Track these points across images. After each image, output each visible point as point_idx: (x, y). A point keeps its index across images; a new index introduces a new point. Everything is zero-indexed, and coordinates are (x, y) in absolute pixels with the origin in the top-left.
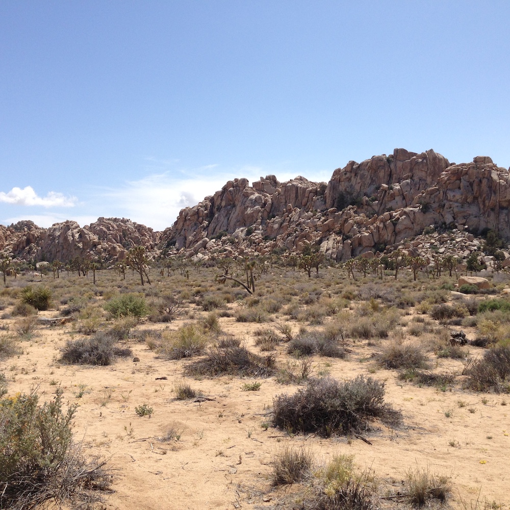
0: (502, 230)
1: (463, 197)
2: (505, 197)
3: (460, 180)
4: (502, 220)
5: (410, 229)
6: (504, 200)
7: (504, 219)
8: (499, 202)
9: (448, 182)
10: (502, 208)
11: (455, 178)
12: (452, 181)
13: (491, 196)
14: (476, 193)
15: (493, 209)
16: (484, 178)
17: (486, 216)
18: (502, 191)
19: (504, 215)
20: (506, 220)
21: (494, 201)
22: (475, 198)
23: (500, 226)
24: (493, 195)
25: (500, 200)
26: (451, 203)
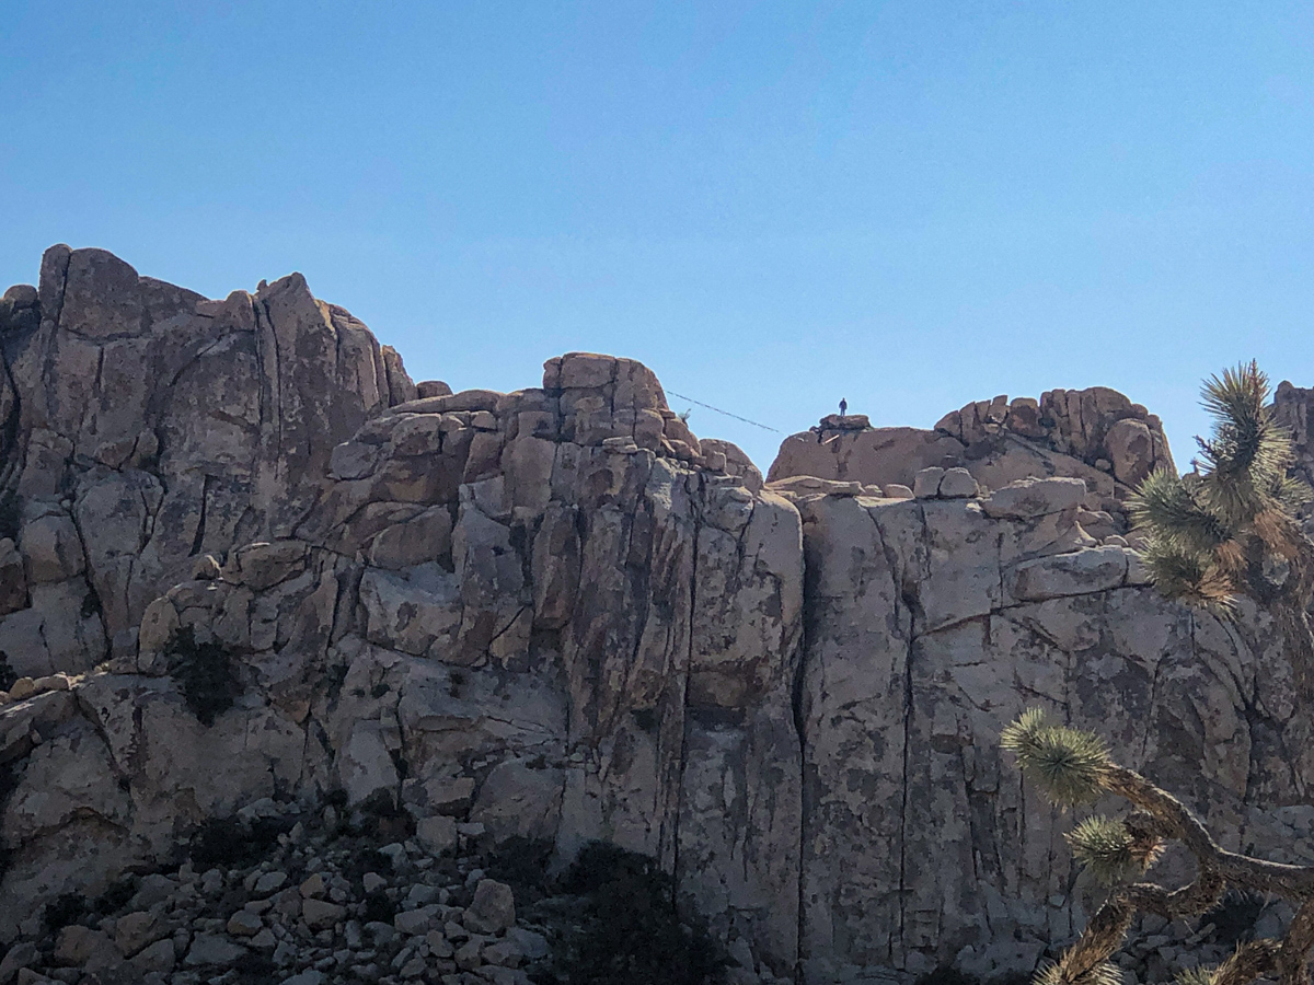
0: (702, 866)
1: (468, 625)
2: (729, 642)
3: (454, 502)
4: (703, 798)
5: (105, 822)
6: (714, 658)
7: (716, 790)
8: (691, 670)
9: (372, 509)
10: (704, 713)
11: (419, 489)
12: (401, 510)
13: (642, 625)
14: (550, 602)
15: (647, 721)
16: (602, 500)
17: (605, 762)
18: (711, 602)
19: (719, 760)
20: (730, 795)
21: (659, 664)
22: (544, 634)
23: (688, 839)
24: (653, 623)
25: (698, 659)
26: (386, 658)
